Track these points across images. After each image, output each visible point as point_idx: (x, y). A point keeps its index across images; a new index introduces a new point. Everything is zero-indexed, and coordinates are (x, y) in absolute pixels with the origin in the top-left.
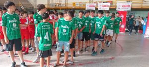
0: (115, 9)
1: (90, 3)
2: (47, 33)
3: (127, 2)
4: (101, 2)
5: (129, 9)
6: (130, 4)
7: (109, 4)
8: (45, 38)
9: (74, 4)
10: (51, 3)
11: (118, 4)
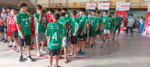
0: (115, 9)
1: (90, 3)
2: (56, 33)
3: (127, 2)
4: (101, 2)
5: (128, 9)
6: (129, 4)
7: (108, 4)
8: (53, 38)
9: (75, 4)
10: (52, 2)
11: (117, 4)
